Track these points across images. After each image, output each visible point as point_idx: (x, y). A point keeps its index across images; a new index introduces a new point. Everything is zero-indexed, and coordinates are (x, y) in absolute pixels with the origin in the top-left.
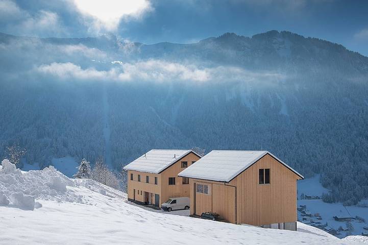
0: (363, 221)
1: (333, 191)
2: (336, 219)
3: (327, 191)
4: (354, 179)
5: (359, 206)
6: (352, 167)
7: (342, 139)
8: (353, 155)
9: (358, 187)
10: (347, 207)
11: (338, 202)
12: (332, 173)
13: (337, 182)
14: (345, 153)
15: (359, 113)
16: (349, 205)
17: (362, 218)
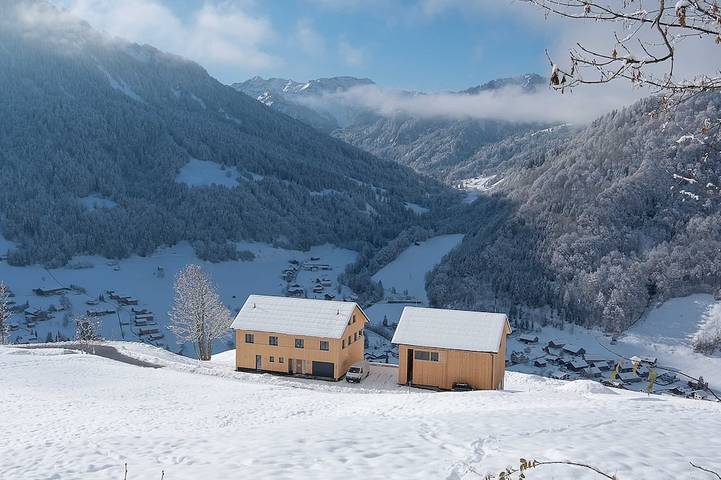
0: (84, 291)
1: (24, 246)
2: (39, 292)
3: (12, 247)
4: (59, 223)
5: (71, 268)
6: (53, 202)
7: (27, 152)
8: (51, 182)
9: (66, 236)
10: (51, 271)
11: (34, 263)
12: (21, 213)
13: (30, 230)
14: (37, 178)
15: (55, 108)
16: (54, 267)
17: (82, 286)
